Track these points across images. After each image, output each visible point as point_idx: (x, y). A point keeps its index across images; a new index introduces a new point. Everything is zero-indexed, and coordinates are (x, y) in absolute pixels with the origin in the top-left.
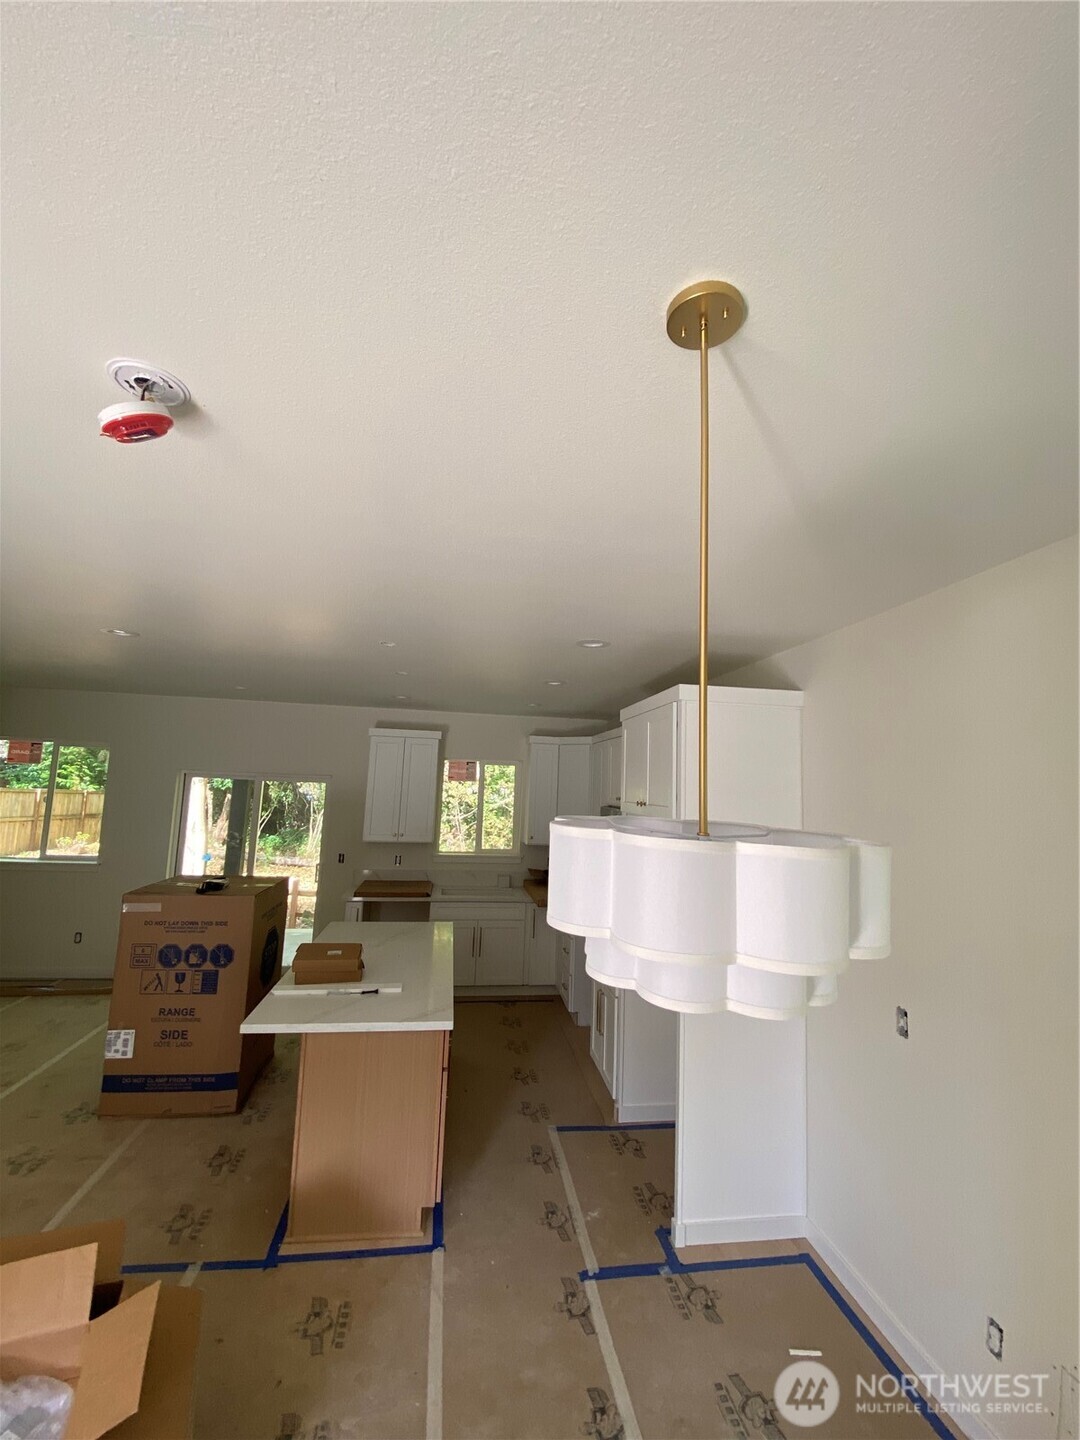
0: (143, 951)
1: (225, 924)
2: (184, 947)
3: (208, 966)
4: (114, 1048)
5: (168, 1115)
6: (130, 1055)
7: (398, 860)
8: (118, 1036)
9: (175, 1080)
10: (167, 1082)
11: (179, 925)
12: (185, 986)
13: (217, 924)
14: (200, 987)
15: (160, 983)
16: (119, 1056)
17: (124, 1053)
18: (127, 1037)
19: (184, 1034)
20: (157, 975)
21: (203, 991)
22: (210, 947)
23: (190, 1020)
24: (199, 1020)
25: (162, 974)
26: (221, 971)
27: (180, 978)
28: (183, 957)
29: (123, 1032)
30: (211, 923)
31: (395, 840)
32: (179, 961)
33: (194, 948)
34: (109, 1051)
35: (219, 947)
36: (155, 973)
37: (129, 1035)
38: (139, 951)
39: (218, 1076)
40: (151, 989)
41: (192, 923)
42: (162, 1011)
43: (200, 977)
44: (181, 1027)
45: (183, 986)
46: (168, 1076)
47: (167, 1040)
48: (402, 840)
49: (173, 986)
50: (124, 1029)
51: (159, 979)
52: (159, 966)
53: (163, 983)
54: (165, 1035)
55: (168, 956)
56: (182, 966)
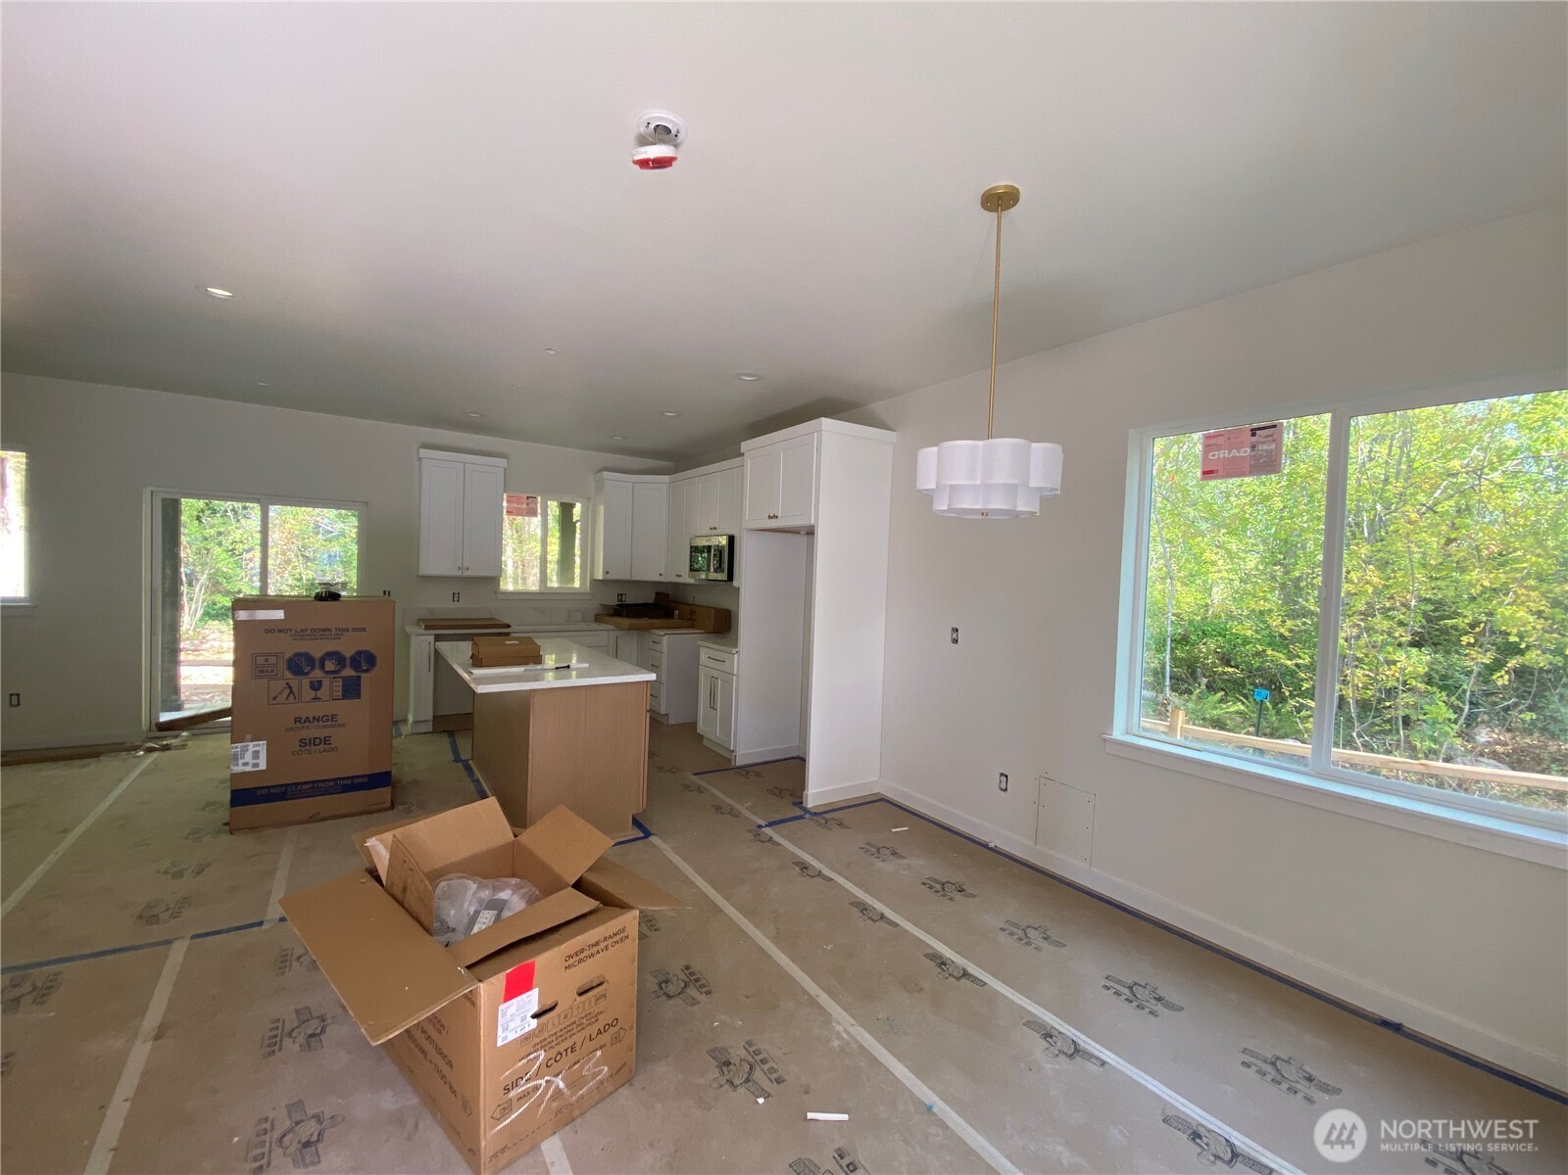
0: (266, 660)
1: (364, 630)
2: (317, 654)
3: (349, 672)
4: (241, 761)
5: (315, 819)
6: (263, 766)
7: (456, 597)
8: (245, 750)
9: (320, 785)
10: (312, 788)
11: (309, 632)
12: (323, 693)
13: (354, 630)
14: (340, 694)
15: (291, 692)
16: (248, 769)
17: (256, 765)
18: (256, 749)
19: (326, 740)
20: (287, 684)
21: (345, 697)
22: (348, 652)
23: (333, 726)
24: (342, 725)
25: (294, 683)
26: (364, 676)
27: (316, 686)
28: (317, 664)
29: (251, 744)
30: (347, 630)
31: (459, 573)
32: (313, 669)
33: (329, 655)
34: (237, 765)
35: (359, 653)
36: (283, 683)
37: (262, 747)
38: (261, 660)
39: (370, 776)
40: (282, 698)
41: (325, 630)
42: (297, 720)
43: (340, 684)
44: (322, 733)
45: (319, 694)
46: (313, 782)
47: (308, 747)
48: (467, 573)
49: (309, 694)
50: (252, 741)
51: (290, 687)
52: (288, 675)
53: (295, 691)
54: (303, 742)
55: (299, 664)
56: (317, 674)
